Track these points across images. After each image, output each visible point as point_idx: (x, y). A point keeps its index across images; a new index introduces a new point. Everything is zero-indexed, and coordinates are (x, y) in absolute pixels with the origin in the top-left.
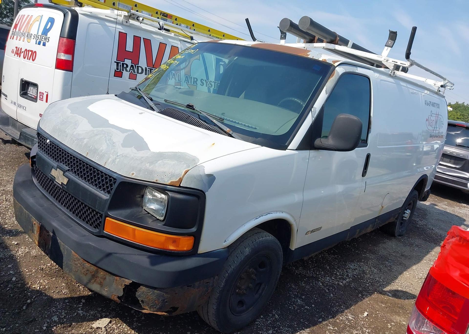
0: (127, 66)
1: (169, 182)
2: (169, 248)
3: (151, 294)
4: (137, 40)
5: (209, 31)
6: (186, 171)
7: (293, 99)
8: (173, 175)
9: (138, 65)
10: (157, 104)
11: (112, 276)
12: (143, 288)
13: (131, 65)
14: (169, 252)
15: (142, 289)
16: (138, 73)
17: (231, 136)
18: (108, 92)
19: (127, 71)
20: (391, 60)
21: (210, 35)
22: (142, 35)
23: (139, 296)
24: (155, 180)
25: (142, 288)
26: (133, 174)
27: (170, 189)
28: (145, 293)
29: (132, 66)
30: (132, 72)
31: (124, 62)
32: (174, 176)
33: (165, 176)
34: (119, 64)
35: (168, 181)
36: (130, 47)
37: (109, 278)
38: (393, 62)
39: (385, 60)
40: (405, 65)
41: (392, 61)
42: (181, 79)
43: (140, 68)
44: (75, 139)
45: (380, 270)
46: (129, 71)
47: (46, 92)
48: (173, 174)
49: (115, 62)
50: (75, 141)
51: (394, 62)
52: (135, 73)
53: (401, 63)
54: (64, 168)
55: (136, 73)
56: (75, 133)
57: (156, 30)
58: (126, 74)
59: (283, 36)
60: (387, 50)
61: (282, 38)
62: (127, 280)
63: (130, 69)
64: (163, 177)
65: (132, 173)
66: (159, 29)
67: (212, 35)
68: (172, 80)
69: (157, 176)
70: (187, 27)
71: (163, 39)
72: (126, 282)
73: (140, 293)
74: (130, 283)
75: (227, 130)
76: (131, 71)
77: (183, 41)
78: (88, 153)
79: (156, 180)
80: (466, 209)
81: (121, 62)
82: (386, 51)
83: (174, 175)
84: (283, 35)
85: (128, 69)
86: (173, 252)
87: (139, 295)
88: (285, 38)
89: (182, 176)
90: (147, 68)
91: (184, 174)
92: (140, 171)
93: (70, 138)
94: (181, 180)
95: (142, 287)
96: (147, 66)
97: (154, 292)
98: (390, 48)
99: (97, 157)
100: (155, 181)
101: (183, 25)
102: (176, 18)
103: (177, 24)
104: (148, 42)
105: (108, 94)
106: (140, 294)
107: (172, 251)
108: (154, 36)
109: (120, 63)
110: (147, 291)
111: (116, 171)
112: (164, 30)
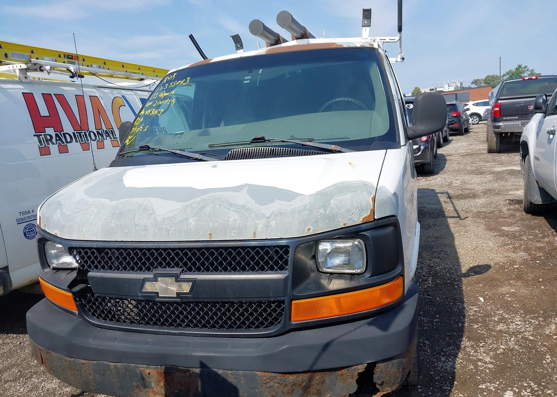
0: (51, 137)
1: (361, 220)
3: (391, 367)
5: (123, 67)
6: (372, 199)
8: (362, 210)
9: (63, 131)
10: (203, 153)
11: (333, 373)
12: (379, 366)
13: (55, 134)
15: (379, 368)
16: (67, 142)
18: (95, 168)
19: (53, 144)
20: (378, 39)
21: (127, 72)
22: (52, 91)
23: (378, 377)
24: (342, 225)
25: (378, 367)
26: (309, 229)
27: (365, 228)
28: (385, 371)
29: (57, 135)
30: (60, 144)
31: (45, 132)
32: (363, 210)
33: (352, 215)
34: (40, 137)
35: (359, 219)
37: (328, 377)
38: (381, 41)
39: (372, 41)
40: (395, 39)
41: (380, 40)
43: (67, 135)
46: (56, 144)
48: (360, 208)
49: (35, 136)
51: (382, 40)
52: (64, 143)
53: (390, 40)
55: (65, 144)
56: (159, 219)
57: (66, 78)
58: (54, 148)
59: (239, 45)
60: (366, 30)
61: (237, 48)
62: (360, 366)
63: (56, 140)
64: (350, 218)
65: (307, 228)
66: (71, 77)
67: (128, 71)
68: (106, 139)
69: (342, 219)
70: (100, 67)
71: (76, 90)
72: (359, 370)
73: (378, 374)
74: (365, 368)
75: (332, 147)
76: (58, 142)
77: (98, 87)
78: (210, 234)
79: (344, 224)
81: (42, 134)
83: (362, 209)
84: (238, 45)
85: (54, 140)
86: (390, 305)
87: (378, 376)
88: (242, 47)
89: (372, 206)
90: (75, 133)
91: (373, 203)
92: (317, 221)
94: (373, 212)
95: (378, 365)
96: (75, 131)
97: (393, 364)
98: (368, 28)
99: (233, 231)
100: (343, 226)
101: (94, 66)
102: (84, 59)
103: (88, 66)
104: (61, 98)
106: (379, 374)
108: (66, 88)
109: (41, 135)
110: (385, 367)
111: (281, 236)
112: (78, 77)
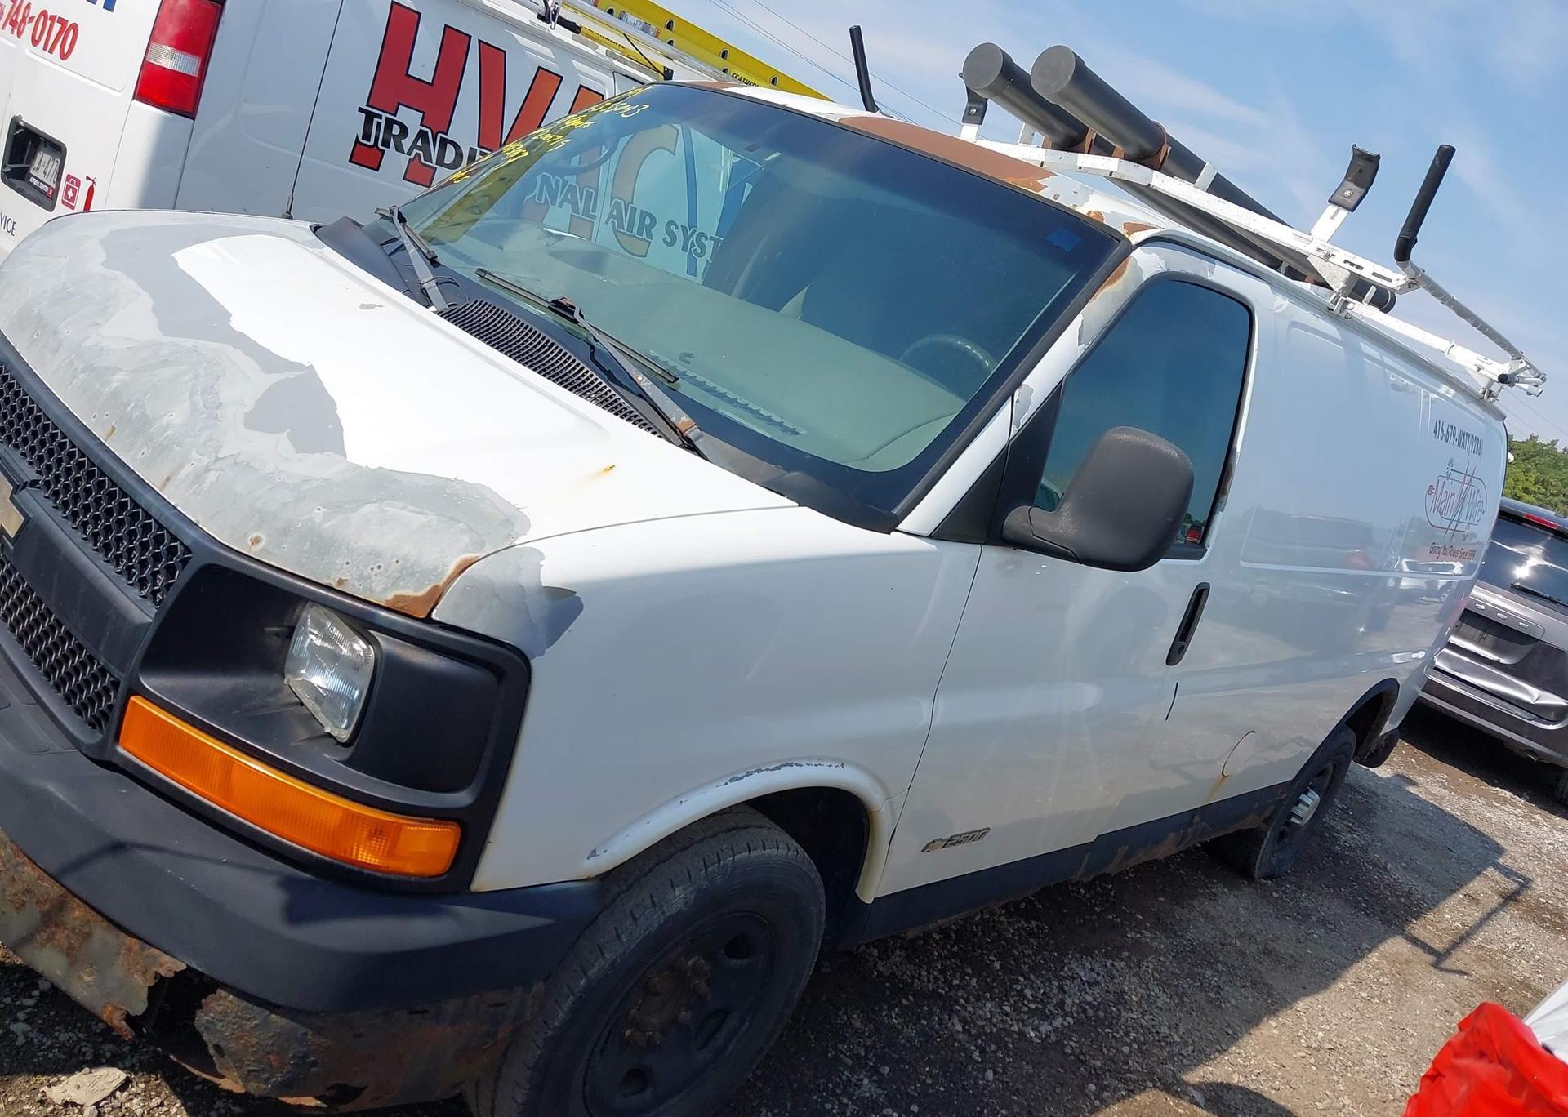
0: (404, 131)
1: (390, 596)
2: (354, 857)
3: (256, 1025)
4: (454, 43)
5: (724, 55)
6: (465, 560)
7: (959, 342)
8: (409, 571)
9: (446, 134)
10: (447, 282)
11: (116, 931)
12: (225, 998)
13: (421, 130)
14: (352, 871)
15: (221, 1002)
16: (440, 162)
17: (690, 446)
18: (289, 212)
19: (399, 149)
20: (1341, 255)
21: (725, 71)
22: (479, 31)
23: (209, 1025)
24: (334, 580)
25: (221, 998)
26: (257, 541)
27: (387, 626)
28: (233, 1020)
29: (422, 135)
30: (417, 158)
31: (395, 115)
32: (412, 574)
33: (376, 569)
34: (375, 119)
35: (386, 589)
36: (423, 63)
37: (102, 934)
38: (1347, 266)
39: (1321, 254)
40: (1390, 280)
41: (1346, 261)
42: (594, 211)
43: (449, 147)
44: (82, 366)
45: (1181, 999)
46: (409, 153)
47: (88, 178)
48: (409, 565)
49: (361, 110)
50: (81, 372)
51: (1352, 264)
52: (432, 163)
53: (1374, 274)
54: (19, 472)
55: (434, 165)
56: (89, 343)
57: (527, 17)
58: (395, 161)
59: (975, 111)
60: (1332, 218)
61: (968, 118)
62: (167, 958)
63: (414, 146)
64: (365, 574)
65: (253, 536)
66: (540, 17)
67: (732, 71)
68: (560, 206)
69: (345, 566)
70: (645, 28)
71: (553, 57)
72: (161, 965)
73: (212, 1015)
74: (175, 972)
75: (682, 419)
76: (415, 151)
77: (626, 76)
78: (114, 429)
79: (341, 582)
80: (1508, 808)
81: (385, 115)
82: (1330, 220)
83: (413, 571)
84: (973, 108)
85: (407, 143)
86: (368, 875)
87: (208, 1021)
88: (979, 118)
89: (444, 580)
90: (478, 153)
91: (453, 573)
92: (285, 532)
93: (67, 361)
94: (436, 596)
95: (223, 993)
96: (479, 146)
97: (266, 1021)
98: (1343, 213)
99: (145, 449)
100: (334, 585)
101: (631, 18)
103: (610, 12)
104: (494, 60)
105: (291, 218)
106: (213, 1018)
107: (366, 871)
108: (523, 40)
109: (380, 117)
110: (239, 1014)
111: (199, 519)
112: (558, 23)
